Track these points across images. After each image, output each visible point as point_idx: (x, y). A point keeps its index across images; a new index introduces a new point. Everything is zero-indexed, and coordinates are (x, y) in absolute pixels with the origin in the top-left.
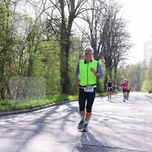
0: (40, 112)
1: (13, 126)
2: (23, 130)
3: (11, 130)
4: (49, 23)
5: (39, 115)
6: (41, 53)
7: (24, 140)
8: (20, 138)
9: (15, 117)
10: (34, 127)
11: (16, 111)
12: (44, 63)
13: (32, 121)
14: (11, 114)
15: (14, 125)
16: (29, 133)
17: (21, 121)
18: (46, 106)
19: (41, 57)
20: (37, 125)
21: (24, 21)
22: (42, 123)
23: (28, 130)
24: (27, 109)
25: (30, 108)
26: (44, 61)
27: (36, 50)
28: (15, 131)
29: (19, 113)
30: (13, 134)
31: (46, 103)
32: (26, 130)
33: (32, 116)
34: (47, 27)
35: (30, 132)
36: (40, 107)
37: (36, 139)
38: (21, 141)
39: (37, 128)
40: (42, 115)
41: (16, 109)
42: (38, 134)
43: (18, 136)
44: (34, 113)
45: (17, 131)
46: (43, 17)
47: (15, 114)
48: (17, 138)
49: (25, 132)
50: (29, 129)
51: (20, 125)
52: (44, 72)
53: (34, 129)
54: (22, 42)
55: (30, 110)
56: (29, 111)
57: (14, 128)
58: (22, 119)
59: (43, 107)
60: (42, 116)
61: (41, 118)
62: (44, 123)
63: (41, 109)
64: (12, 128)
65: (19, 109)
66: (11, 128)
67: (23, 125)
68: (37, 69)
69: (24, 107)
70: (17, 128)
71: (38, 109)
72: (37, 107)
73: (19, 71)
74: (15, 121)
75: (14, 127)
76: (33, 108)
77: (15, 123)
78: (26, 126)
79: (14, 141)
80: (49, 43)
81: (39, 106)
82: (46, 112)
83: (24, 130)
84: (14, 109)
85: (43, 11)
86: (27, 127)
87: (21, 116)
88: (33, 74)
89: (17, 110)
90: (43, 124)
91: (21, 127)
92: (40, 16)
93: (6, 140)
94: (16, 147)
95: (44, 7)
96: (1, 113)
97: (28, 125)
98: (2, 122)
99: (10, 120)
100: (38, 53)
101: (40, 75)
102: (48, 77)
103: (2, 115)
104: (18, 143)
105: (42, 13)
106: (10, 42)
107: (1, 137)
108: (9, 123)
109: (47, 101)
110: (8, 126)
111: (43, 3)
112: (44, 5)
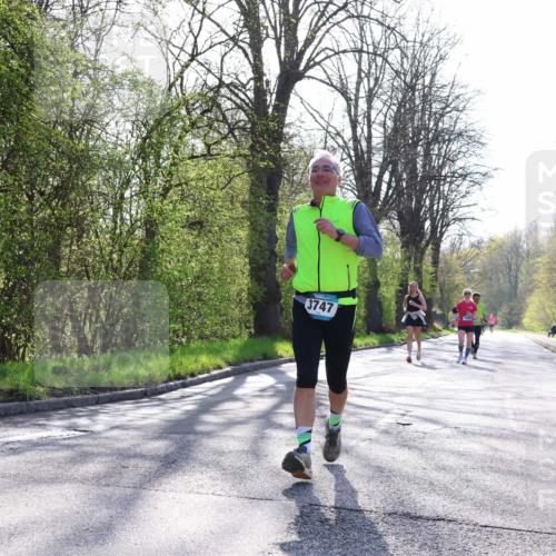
0: (183, 397)
1: (91, 442)
2: (125, 455)
3: (84, 457)
4: (211, 99)
5: (178, 405)
6: (183, 198)
7: (128, 491)
8: (116, 485)
9: (96, 413)
10: (160, 446)
11: (101, 395)
12: (195, 233)
13: (153, 425)
14: (84, 403)
15: (95, 439)
16: (145, 466)
17: (118, 427)
18: (200, 376)
19: (185, 211)
22: (189, 433)
23: (142, 456)
26: (196, 225)
27: (167, 190)
28: (99, 459)
29: (112, 400)
30: (92, 468)
31: (200, 366)
32: (135, 456)
33: (156, 410)
34: (203, 113)
35: (147, 464)
36: (180, 380)
37: (168, 487)
38: (118, 492)
39: (173, 449)
40: (189, 406)
42: (175, 471)
43: (107, 475)
44: (160, 400)
45: (104, 459)
46: (193, 80)
47: (98, 402)
48: (103, 483)
49: (132, 462)
50: (144, 453)
51: (116, 439)
52: (193, 264)
53: (162, 453)
54: (121, 162)
55: (148, 392)
56: (145, 395)
57: (96, 450)
58: (120, 421)
59: (189, 379)
60: (187, 411)
61: (184, 417)
62: (196, 433)
63: (184, 386)
64: (89, 449)
66: (85, 449)
67: (125, 440)
68: (170, 253)
70: (104, 450)
71: (176, 388)
72: (170, 379)
73: (111, 260)
74: (98, 428)
75: (95, 445)
77: (99, 433)
78: (134, 442)
79: (95, 491)
80: (210, 167)
81: (178, 377)
82: (200, 397)
83: (129, 457)
85: (193, 57)
86: (139, 445)
87: (118, 410)
88: (158, 269)
89: (104, 390)
90: (191, 437)
91: (124, 445)
92: (181, 75)
93: (69, 490)
94: (103, 514)
95: (195, 45)
96: (53, 399)
97: (140, 442)
98: (56, 428)
99: (83, 422)
100: (175, 198)
101: (180, 271)
102: (207, 281)
103: (56, 408)
104: (108, 501)
105: (187, 66)
106: (82, 162)
107: (54, 480)
108: (78, 433)
109: (204, 359)
110: (75, 442)
111: (191, 31)
112: (196, 38)
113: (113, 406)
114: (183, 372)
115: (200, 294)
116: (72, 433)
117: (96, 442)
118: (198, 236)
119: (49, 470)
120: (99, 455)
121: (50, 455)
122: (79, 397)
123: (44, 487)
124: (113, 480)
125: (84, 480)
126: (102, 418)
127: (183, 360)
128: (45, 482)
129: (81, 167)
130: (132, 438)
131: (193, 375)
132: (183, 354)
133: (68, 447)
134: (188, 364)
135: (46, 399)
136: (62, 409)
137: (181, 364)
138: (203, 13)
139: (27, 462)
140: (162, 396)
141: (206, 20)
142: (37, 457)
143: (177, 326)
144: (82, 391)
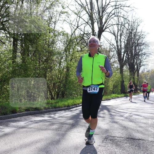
0: (76, 110)
1: (54, 120)
2: (62, 124)
3: (53, 124)
4: (82, 37)
5: (75, 112)
6: (76, 61)
7: (64, 132)
8: (61, 131)
9: (55, 113)
10: (71, 121)
11: (57, 109)
13: (69, 116)
14: (53, 111)
15: (55, 120)
16: (67, 126)
17: (61, 117)
19: (76, 64)
21: (62, 36)
23: (67, 124)
24: (65, 107)
25: (67, 107)
27: (71, 59)
29: (59, 110)
30: (55, 127)
32: (65, 124)
33: (70, 113)
34: (80, 41)
35: (68, 126)
37: (73, 131)
38: (61, 132)
39: (74, 122)
40: (78, 112)
42: (75, 127)
43: (59, 128)
45: (58, 125)
46: (77, 33)
47: (56, 111)
48: (58, 130)
49: (64, 125)
50: (67, 123)
53: (71, 123)
54: (60, 53)
56: (67, 109)
57: (55, 122)
58: (61, 115)
61: (77, 114)
62: (80, 118)
63: (77, 107)
64: (54, 122)
65: (59, 107)
67: (63, 120)
68: (72, 75)
69: (63, 106)
71: (74, 107)
72: (73, 105)
73: (58, 76)
74: (56, 117)
75: (55, 121)
76: (70, 106)
77: (56, 118)
78: (64, 120)
79: (56, 132)
80: (82, 54)
81: (75, 105)
83: (64, 124)
84: (55, 107)
85: (77, 27)
87: (61, 113)
88: (70, 79)
89: (57, 108)
90: (78, 119)
91: (61, 121)
92: (74, 32)
93: (49, 132)
94: (57, 138)
95: (78, 24)
96: (45, 110)
97: (66, 120)
98: (46, 117)
99: (52, 115)
100: (74, 61)
101: (75, 79)
103: (46, 112)
104: (59, 135)
105: (76, 29)
106: (51, 53)
107: (46, 130)
108: (51, 118)
110: (51, 120)
111: (77, 21)
112: (78, 23)
113: (59, 112)
114: (76, 104)
116: (50, 118)
117: (56, 120)
119: (44, 127)
120: (56, 123)
121: (45, 123)
122: (51, 110)
125: (53, 130)
126: (57, 115)
128: (44, 130)
129: (51, 54)
131: (78, 104)
132: (76, 99)
133: (49, 121)
134: (77, 101)
135: (44, 110)
136: (47, 112)
137: (75, 102)
138: (80, 17)
139: (39, 125)
140: (71, 109)
141: (80, 18)
142: (42, 124)
143: (74, 93)
144: (52, 108)
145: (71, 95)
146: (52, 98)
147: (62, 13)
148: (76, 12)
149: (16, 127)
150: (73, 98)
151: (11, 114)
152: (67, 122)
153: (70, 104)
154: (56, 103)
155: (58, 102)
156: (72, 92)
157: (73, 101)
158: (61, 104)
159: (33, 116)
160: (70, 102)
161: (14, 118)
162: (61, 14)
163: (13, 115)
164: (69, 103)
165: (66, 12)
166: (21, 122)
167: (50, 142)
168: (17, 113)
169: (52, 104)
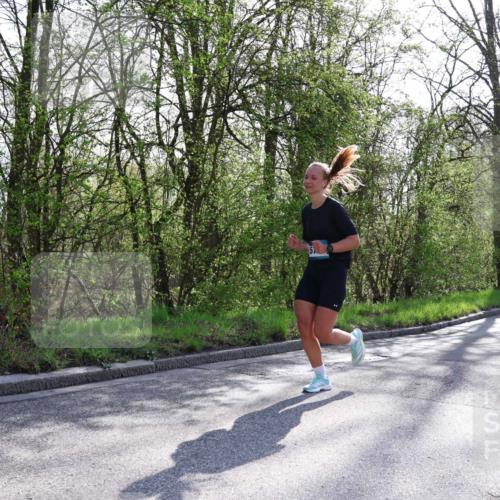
0: (450, 333)
1: (391, 365)
2: (419, 375)
3: (389, 376)
4: (462, 118)
5: (447, 339)
6: (445, 189)
7: (424, 402)
8: (414, 396)
9: (391, 344)
10: (440, 370)
11: (393, 331)
12: (453, 213)
13: (433, 354)
14: (382, 337)
15: (394, 363)
17: (407, 355)
18: (462, 318)
19: (449, 199)
20: (447, 365)
21: (404, 119)
22: (459, 361)
23: (428, 377)
24: (417, 324)
25: (424, 324)
26: (454, 208)
27: (433, 184)
28: (398, 378)
29: (401, 334)
30: (396, 384)
31: (460, 311)
32: (424, 376)
33: (432, 343)
34: (458, 128)
35: (433, 383)
36: (448, 321)
37: (450, 401)
38: (416, 402)
39: (449, 373)
40: (455, 340)
41: (394, 324)
42: (453, 388)
43: (407, 390)
44: (434, 335)
45: (402, 378)
47: (391, 336)
48: (405, 395)
49: (423, 381)
50: (429, 374)
51: (408, 363)
52: (453, 237)
53: (442, 375)
54: (400, 167)
55: (425, 327)
56: (423, 331)
57: (396, 371)
58: (409, 350)
59: (454, 320)
60: (456, 344)
61: (453, 349)
62: (464, 361)
63: (450, 325)
64: (391, 370)
65: (400, 325)
66: (388, 369)
67: (416, 365)
68: (437, 229)
69: (410, 321)
70: (401, 371)
71: (444, 326)
72: (440, 320)
73: (395, 235)
74: (394, 355)
75: (396, 368)
77: (396, 358)
78: (420, 366)
79: (401, 401)
80: (465, 166)
81: (445, 319)
82: (462, 333)
83: (419, 377)
84: (389, 325)
85: (449, 89)
86: (424, 369)
87: (406, 342)
88: (429, 241)
89: (395, 327)
90: (461, 364)
91: (415, 368)
92: (440, 103)
93: (382, 399)
94: (408, 418)
95: (451, 82)
97: (425, 366)
99: (383, 350)
100: (440, 190)
101: (443, 242)
102: (463, 249)
104: (411, 409)
105: (443, 96)
107: (371, 392)
108: (382, 358)
109: (464, 306)
110: (380, 364)
111: (447, 70)
112: (451, 75)
113: (402, 339)
114: (449, 315)
115: (458, 258)
116: (377, 358)
117: (394, 365)
118: (456, 215)
119: (366, 384)
120: (398, 374)
121: (365, 373)
122: (379, 332)
123: (365, 395)
124: (411, 393)
125: (391, 393)
126: (396, 347)
127: (448, 306)
128: (366, 392)
129: (375, 172)
130: (419, 363)
131: (456, 317)
132: (447, 301)
133: (377, 368)
134: (452, 309)
137: (447, 309)
138: (456, 57)
139: (352, 377)
140: (435, 332)
141: (458, 62)
142: (357, 375)
143: (442, 282)
144: (380, 328)
145: (432, 289)
146: (377, 298)
147: (404, 50)
148: (444, 44)
149: (288, 381)
150: (439, 299)
151: (270, 342)
152: (428, 370)
153: (431, 317)
154: (388, 312)
155: (395, 311)
156: (435, 280)
157: (438, 306)
158: (404, 316)
159: (329, 349)
160: (431, 309)
161: (277, 353)
162: (401, 54)
163: (275, 344)
164: (426, 314)
165: (415, 48)
166: (300, 367)
167: (388, 428)
168: (284, 340)
169: (378, 314)
